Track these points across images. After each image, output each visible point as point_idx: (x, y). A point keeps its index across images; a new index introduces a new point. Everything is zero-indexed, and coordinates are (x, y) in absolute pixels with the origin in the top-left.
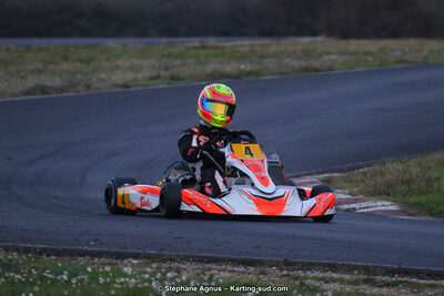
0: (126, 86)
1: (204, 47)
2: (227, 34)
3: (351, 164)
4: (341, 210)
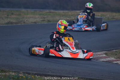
0: (35, 23)
1: (50, 12)
2: (55, 9)
3: (110, 49)
4: (114, 63)
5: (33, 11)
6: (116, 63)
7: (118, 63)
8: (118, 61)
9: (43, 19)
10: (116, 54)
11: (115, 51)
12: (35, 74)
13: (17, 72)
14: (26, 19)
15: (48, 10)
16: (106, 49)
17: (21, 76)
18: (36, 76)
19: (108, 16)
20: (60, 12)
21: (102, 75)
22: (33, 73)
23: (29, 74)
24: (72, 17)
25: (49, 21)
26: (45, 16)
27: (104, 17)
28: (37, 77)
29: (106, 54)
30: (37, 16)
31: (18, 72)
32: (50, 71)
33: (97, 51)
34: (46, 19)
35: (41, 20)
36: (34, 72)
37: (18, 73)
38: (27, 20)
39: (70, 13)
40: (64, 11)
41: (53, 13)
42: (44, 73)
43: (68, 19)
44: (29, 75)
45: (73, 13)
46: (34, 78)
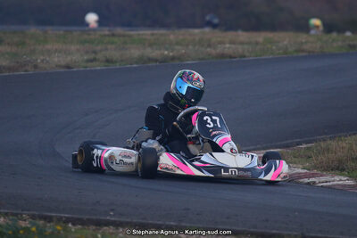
0: (68, 67)
1: (113, 35)
2: (129, 25)
3: (289, 141)
4: (301, 183)
5: (61, 31)
6: (308, 183)
7: (314, 183)
8: (313, 175)
9: (92, 56)
10: (310, 157)
11: (304, 146)
12: (67, 221)
13: (13, 214)
14: (42, 58)
15: (107, 28)
16: (278, 143)
17: (23, 225)
18: (70, 225)
19: (286, 43)
20: (141, 32)
21: (267, 221)
22: (61, 218)
23: (49, 219)
24: (177, 47)
25: (109, 61)
26: (99, 48)
27: (274, 47)
28: (73, 230)
30: (73, 48)
31: (16, 215)
32: (112, 210)
33: (252, 147)
34: (100, 56)
35: (86, 57)
36: (62, 215)
37: (15, 218)
38: (42, 61)
39: (172, 37)
40: (155, 32)
41: (120, 36)
42: (94, 217)
43: (166, 52)
44: (48, 225)
45: (181, 37)
46: (62, 232)
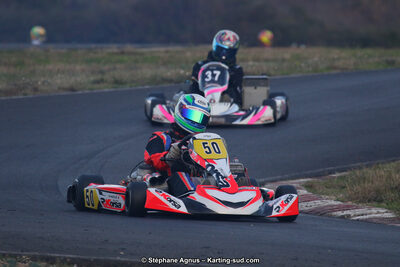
0: (72, 89)
1: (123, 53)
2: (141, 41)
3: (321, 170)
4: (334, 217)
6: (343, 217)
7: (349, 216)
8: (348, 208)
9: (99, 77)
10: (344, 187)
11: (337, 175)
12: (72, 262)
13: (11, 256)
14: (42, 79)
15: (116, 46)
16: (309, 172)
19: (316, 59)
20: (154, 49)
21: (296, 259)
22: (65, 259)
23: (52, 261)
25: (118, 82)
26: (106, 67)
27: (303, 65)
29: (308, 187)
30: (78, 68)
31: (15, 256)
32: (123, 249)
34: (107, 77)
35: (92, 78)
36: (67, 256)
37: (14, 260)
38: (43, 83)
39: (189, 54)
40: (170, 49)
41: (130, 53)
43: (182, 72)
44: (51, 266)
